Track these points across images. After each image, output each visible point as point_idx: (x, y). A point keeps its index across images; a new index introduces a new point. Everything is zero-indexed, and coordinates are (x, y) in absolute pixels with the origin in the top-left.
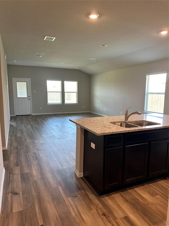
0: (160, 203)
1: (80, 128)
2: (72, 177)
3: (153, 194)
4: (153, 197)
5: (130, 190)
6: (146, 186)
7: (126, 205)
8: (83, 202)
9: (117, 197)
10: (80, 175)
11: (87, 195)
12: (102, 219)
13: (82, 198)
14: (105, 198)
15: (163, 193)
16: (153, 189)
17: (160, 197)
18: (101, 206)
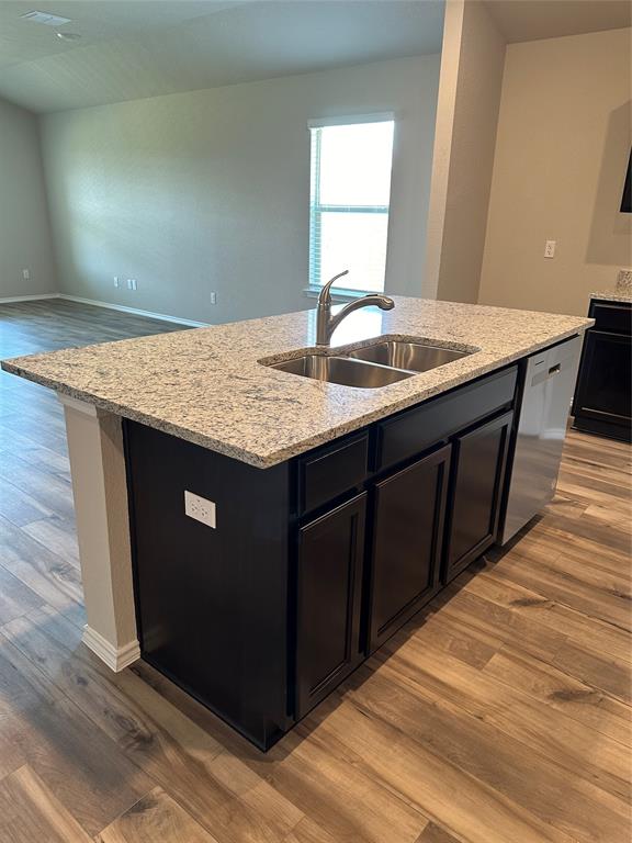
0: (519, 692)
2: (82, 681)
3: (476, 658)
4: (480, 669)
5: (383, 666)
6: (434, 620)
7: (401, 760)
8: (196, 827)
9: (343, 722)
10: (122, 659)
11: (201, 770)
14: (297, 752)
15: (506, 636)
16: (464, 629)
17: (507, 663)
18: (293, 813)
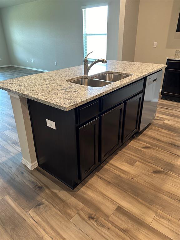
0: (144, 172)
1: (18, 97)
2: (22, 173)
3: (131, 163)
4: (133, 166)
5: (106, 166)
6: (120, 153)
7: (110, 190)
8: (55, 209)
9: (94, 181)
10: (33, 167)
11: (56, 195)
12: (90, 225)
13: (50, 203)
14: (82, 189)
15: (140, 157)
16: (129, 155)
17: (141, 164)
18: (81, 205)
